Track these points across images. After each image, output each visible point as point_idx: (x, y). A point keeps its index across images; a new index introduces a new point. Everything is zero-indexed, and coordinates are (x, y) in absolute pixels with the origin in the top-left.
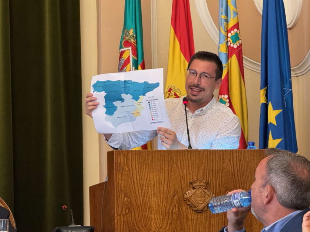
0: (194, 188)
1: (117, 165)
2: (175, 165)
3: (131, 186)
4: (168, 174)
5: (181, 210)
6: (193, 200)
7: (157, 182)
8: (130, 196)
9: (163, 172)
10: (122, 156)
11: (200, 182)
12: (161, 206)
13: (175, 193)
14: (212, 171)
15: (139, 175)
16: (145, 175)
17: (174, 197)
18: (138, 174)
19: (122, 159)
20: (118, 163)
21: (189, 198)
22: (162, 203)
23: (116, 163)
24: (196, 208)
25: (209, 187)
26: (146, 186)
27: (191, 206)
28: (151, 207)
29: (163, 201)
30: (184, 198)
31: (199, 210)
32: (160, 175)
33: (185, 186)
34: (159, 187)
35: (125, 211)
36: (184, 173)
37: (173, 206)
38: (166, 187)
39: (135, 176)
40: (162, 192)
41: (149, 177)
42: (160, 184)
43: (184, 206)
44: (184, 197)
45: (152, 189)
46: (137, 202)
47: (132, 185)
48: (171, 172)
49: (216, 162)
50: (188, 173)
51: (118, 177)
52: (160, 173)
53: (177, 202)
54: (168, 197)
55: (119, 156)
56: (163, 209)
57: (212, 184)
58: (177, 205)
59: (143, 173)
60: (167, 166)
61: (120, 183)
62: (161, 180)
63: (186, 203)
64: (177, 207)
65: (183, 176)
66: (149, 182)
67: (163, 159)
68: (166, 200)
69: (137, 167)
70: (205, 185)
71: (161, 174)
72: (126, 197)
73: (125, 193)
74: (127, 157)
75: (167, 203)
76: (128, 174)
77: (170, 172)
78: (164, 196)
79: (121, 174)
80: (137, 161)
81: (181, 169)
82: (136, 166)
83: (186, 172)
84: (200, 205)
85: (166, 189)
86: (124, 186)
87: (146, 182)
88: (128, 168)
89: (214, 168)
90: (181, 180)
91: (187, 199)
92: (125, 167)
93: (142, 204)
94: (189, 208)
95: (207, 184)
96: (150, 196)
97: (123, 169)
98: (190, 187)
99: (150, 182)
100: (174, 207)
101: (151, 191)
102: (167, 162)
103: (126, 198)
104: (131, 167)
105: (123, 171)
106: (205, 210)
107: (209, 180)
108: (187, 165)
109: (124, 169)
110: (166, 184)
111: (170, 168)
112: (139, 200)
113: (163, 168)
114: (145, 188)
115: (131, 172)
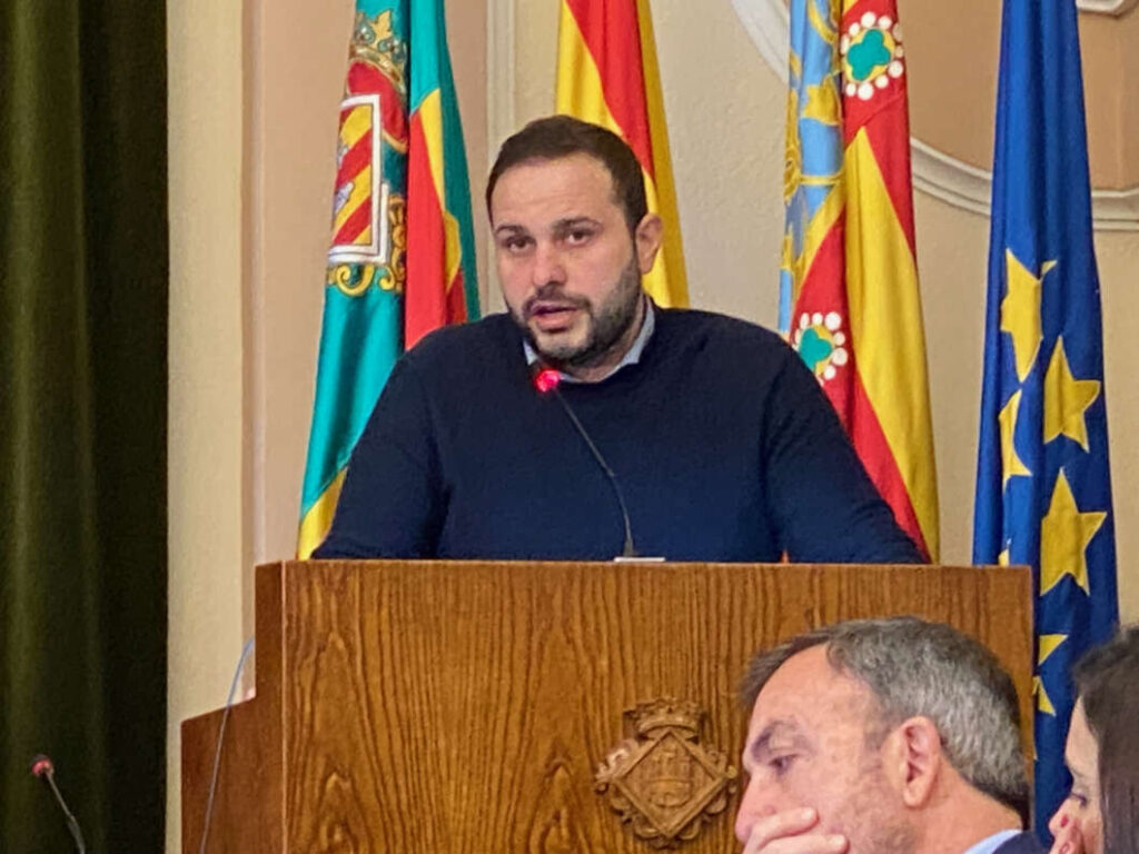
0: (642, 738)
1: (294, 625)
2: (561, 632)
3: (358, 726)
4: (528, 670)
5: (581, 836)
6: (636, 789)
7: (474, 707)
8: (352, 765)
9: (506, 661)
10: (317, 590)
11: (670, 711)
12: (492, 816)
13: (557, 760)
14: (728, 660)
15: (394, 676)
16: (423, 674)
17: (552, 774)
18: (387, 672)
19: (319, 600)
20: (298, 619)
21: (619, 783)
22: (499, 804)
23: (289, 617)
24: (651, 826)
25: (712, 735)
26: (427, 724)
27: (624, 818)
28: (444, 819)
29: (499, 792)
30: (595, 780)
31: (664, 837)
32: (490, 674)
33: (602, 727)
34: (486, 731)
35: (330, 834)
36: (598, 670)
37: (549, 818)
38: (514, 730)
39: (375, 679)
40: (498, 752)
41: (437, 684)
42: (491, 718)
43: (596, 817)
44: (598, 776)
45: (454, 736)
46: (382, 797)
47: (362, 722)
48: (541, 661)
49: (748, 620)
50: (618, 671)
51: (300, 684)
52: (491, 667)
53: (566, 799)
54: (522, 775)
55: (304, 589)
56: (500, 830)
57: (725, 724)
58: (564, 813)
59: (414, 666)
60: (521, 636)
61: (308, 708)
62: (494, 700)
63: (607, 801)
64: (563, 822)
65: (593, 684)
66: (439, 708)
67: (507, 603)
68: (515, 791)
69: (386, 637)
70: (693, 724)
71: (495, 673)
72: (335, 770)
73: (328, 757)
74: (341, 593)
75: (517, 804)
76: (343, 671)
77: (534, 661)
78: (508, 773)
79: (313, 669)
80: (385, 612)
81: (587, 649)
82: (380, 633)
83: (611, 667)
84: (667, 813)
85: (514, 741)
86: (327, 724)
88: (345, 644)
89: (736, 649)
90: (584, 700)
91: (611, 787)
92: (334, 636)
93: (404, 808)
94: (618, 827)
95: (701, 722)
96: (444, 774)
97: (320, 650)
98: (624, 729)
99: (445, 707)
100: (554, 821)
101: (448, 751)
102: (522, 618)
103: (334, 777)
104: (358, 639)
105: (323, 655)
106: (691, 837)
107: (713, 702)
108: (616, 634)
109: (328, 650)
110: (515, 717)
111: (535, 646)
112: (391, 789)
113: (507, 645)
114: (419, 735)
115: (359, 659)
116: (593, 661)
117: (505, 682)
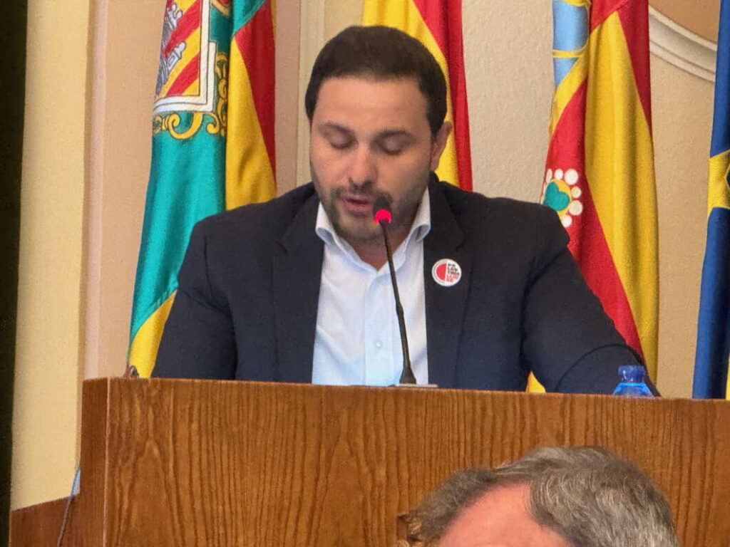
0: (413, 539)
1: (116, 435)
2: (347, 446)
4: (317, 480)
7: (269, 510)
9: (297, 471)
10: (137, 404)
15: (201, 479)
16: (226, 479)
18: (196, 475)
19: (138, 411)
20: (120, 428)
23: (112, 426)
26: (228, 522)
33: (379, 528)
34: (279, 529)
36: (377, 478)
39: (184, 482)
41: (238, 487)
42: (284, 518)
45: (251, 534)
47: (172, 518)
48: (328, 472)
49: (507, 440)
50: (394, 479)
51: (120, 484)
52: (285, 474)
55: (125, 404)
60: (312, 448)
61: (125, 507)
62: (286, 503)
65: (372, 491)
66: (239, 509)
67: (300, 418)
69: (195, 447)
71: (288, 478)
74: (158, 406)
76: (157, 473)
77: (323, 471)
79: (131, 472)
80: (195, 426)
81: (368, 462)
82: (190, 442)
83: (388, 477)
86: (141, 520)
87: (227, 506)
88: (161, 452)
90: (364, 503)
92: (148, 445)
97: (140, 454)
98: (398, 531)
102: (313, 432)
104: (171, 447)
105: (141, 459)
108: (393, 448)
109: (146, 454)
110: (304, 518)
111: (323, 457)
113: (299, 455)
114: (222, 531)
115: (171, 465)
116: (372, 472)
117: (297, 489)
